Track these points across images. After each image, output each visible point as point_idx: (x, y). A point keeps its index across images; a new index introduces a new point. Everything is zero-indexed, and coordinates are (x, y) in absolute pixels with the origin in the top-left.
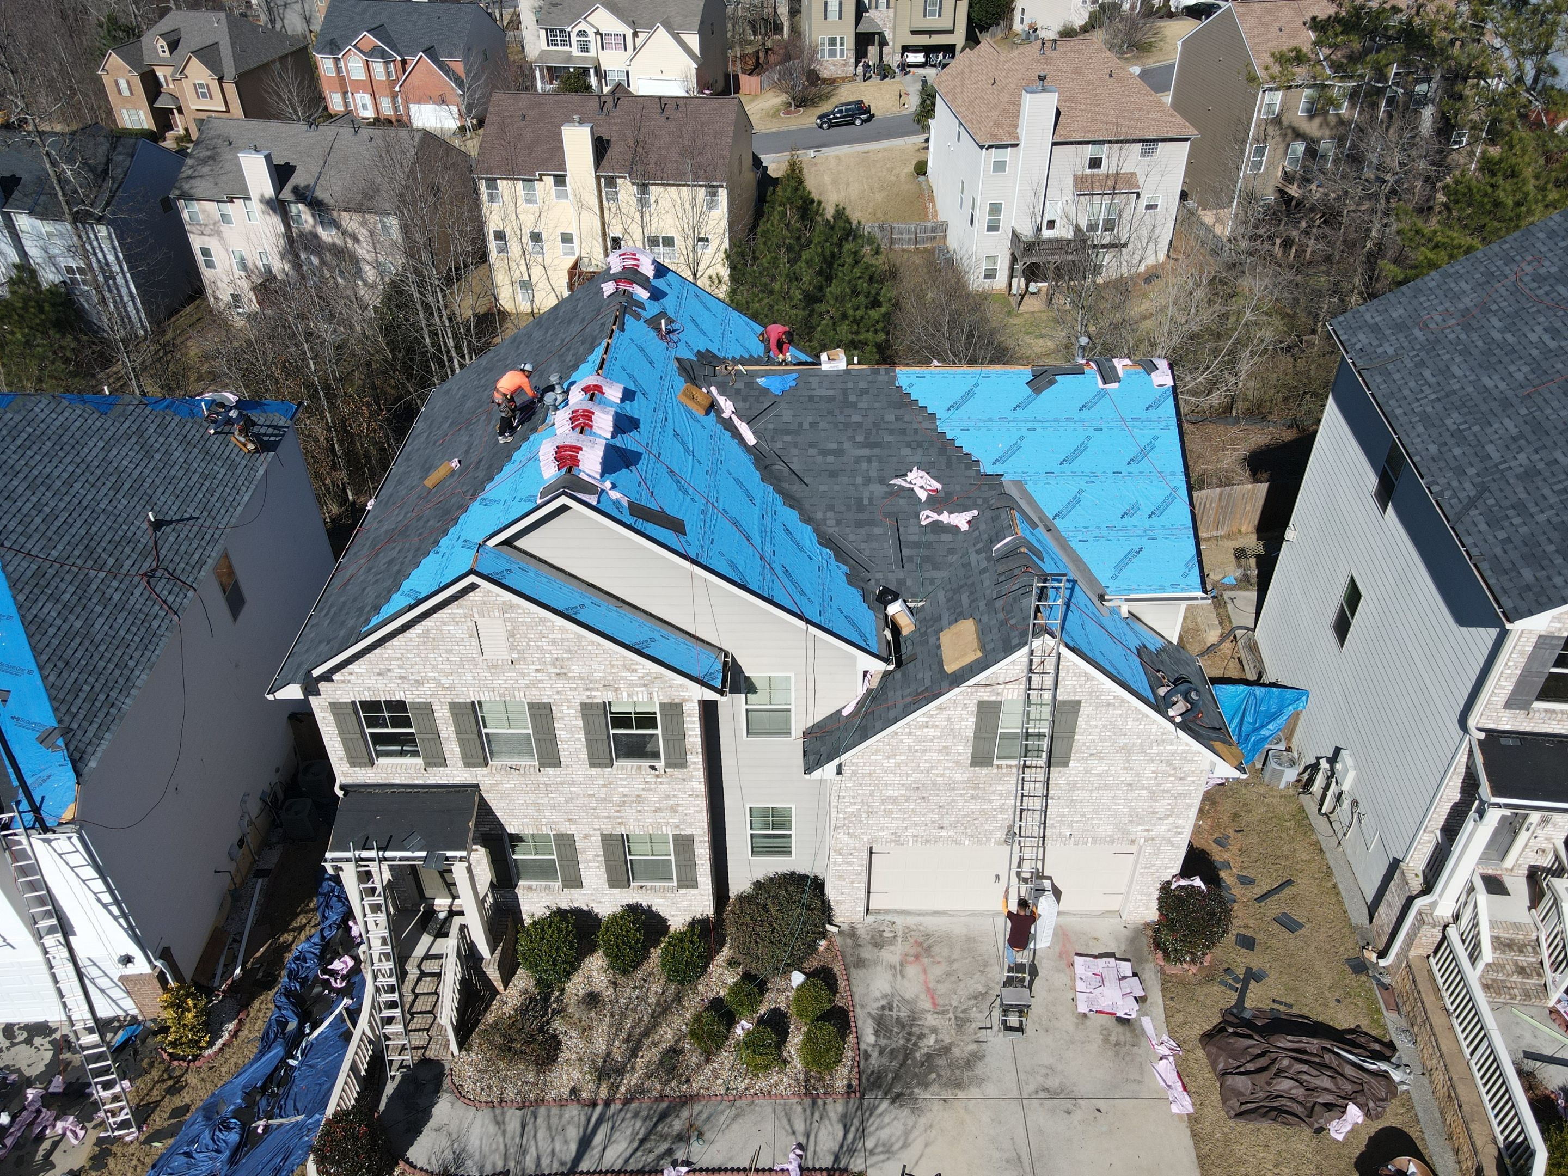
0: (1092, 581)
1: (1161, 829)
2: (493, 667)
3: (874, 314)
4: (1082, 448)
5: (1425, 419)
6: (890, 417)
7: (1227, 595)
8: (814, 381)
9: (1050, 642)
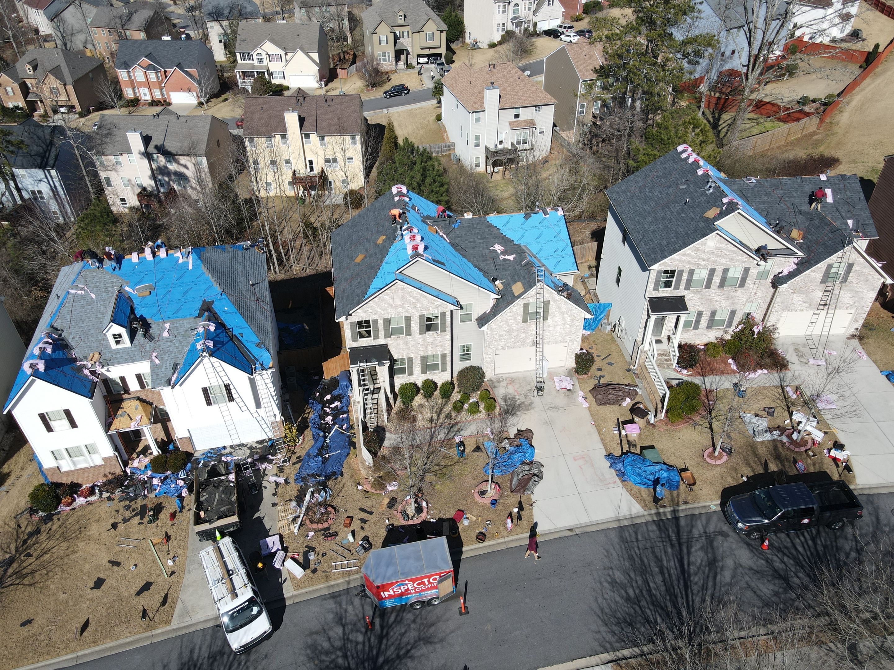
0: (548, 270)
1: (573, 337)
2: (396, 307)
3: (443, 189)
4: (541, 235)
5: (631, 218)
6: (487, 230)
7: (586, 280)
8: (463, 222)
9: (542, 284)
